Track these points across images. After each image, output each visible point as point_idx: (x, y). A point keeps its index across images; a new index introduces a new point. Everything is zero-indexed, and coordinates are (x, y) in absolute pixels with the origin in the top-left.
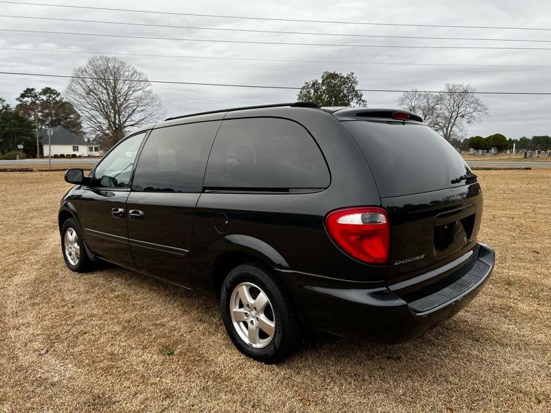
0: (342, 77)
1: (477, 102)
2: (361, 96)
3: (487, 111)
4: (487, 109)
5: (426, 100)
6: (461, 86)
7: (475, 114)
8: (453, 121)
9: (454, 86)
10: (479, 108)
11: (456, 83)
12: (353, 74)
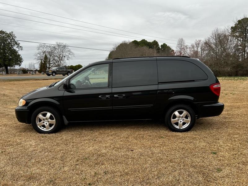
0: (7, 34)
1: (69, 51)
2: (19, 44)
3: (74, 55)
4: (74, 54)
5: (50, 49)
6: (62, 43)
7: (70, 56)
8: (61, 58)
9: (60, 43)
10: (71, 54)
11: (60, 42)
12: (13, 32)
